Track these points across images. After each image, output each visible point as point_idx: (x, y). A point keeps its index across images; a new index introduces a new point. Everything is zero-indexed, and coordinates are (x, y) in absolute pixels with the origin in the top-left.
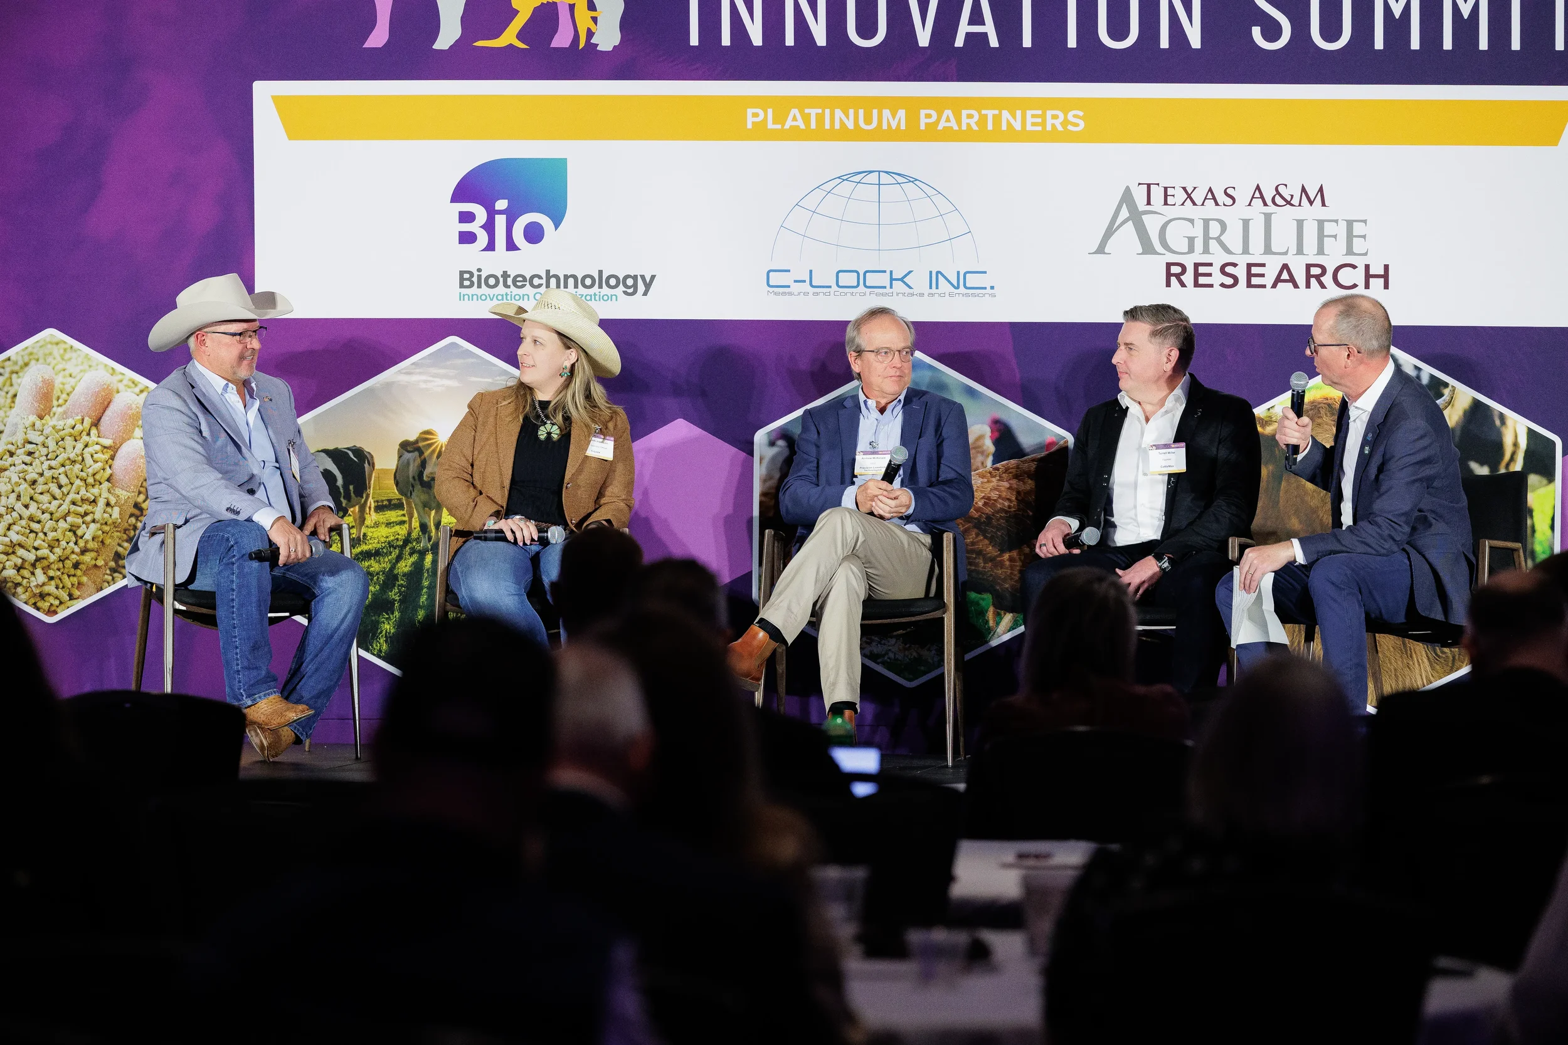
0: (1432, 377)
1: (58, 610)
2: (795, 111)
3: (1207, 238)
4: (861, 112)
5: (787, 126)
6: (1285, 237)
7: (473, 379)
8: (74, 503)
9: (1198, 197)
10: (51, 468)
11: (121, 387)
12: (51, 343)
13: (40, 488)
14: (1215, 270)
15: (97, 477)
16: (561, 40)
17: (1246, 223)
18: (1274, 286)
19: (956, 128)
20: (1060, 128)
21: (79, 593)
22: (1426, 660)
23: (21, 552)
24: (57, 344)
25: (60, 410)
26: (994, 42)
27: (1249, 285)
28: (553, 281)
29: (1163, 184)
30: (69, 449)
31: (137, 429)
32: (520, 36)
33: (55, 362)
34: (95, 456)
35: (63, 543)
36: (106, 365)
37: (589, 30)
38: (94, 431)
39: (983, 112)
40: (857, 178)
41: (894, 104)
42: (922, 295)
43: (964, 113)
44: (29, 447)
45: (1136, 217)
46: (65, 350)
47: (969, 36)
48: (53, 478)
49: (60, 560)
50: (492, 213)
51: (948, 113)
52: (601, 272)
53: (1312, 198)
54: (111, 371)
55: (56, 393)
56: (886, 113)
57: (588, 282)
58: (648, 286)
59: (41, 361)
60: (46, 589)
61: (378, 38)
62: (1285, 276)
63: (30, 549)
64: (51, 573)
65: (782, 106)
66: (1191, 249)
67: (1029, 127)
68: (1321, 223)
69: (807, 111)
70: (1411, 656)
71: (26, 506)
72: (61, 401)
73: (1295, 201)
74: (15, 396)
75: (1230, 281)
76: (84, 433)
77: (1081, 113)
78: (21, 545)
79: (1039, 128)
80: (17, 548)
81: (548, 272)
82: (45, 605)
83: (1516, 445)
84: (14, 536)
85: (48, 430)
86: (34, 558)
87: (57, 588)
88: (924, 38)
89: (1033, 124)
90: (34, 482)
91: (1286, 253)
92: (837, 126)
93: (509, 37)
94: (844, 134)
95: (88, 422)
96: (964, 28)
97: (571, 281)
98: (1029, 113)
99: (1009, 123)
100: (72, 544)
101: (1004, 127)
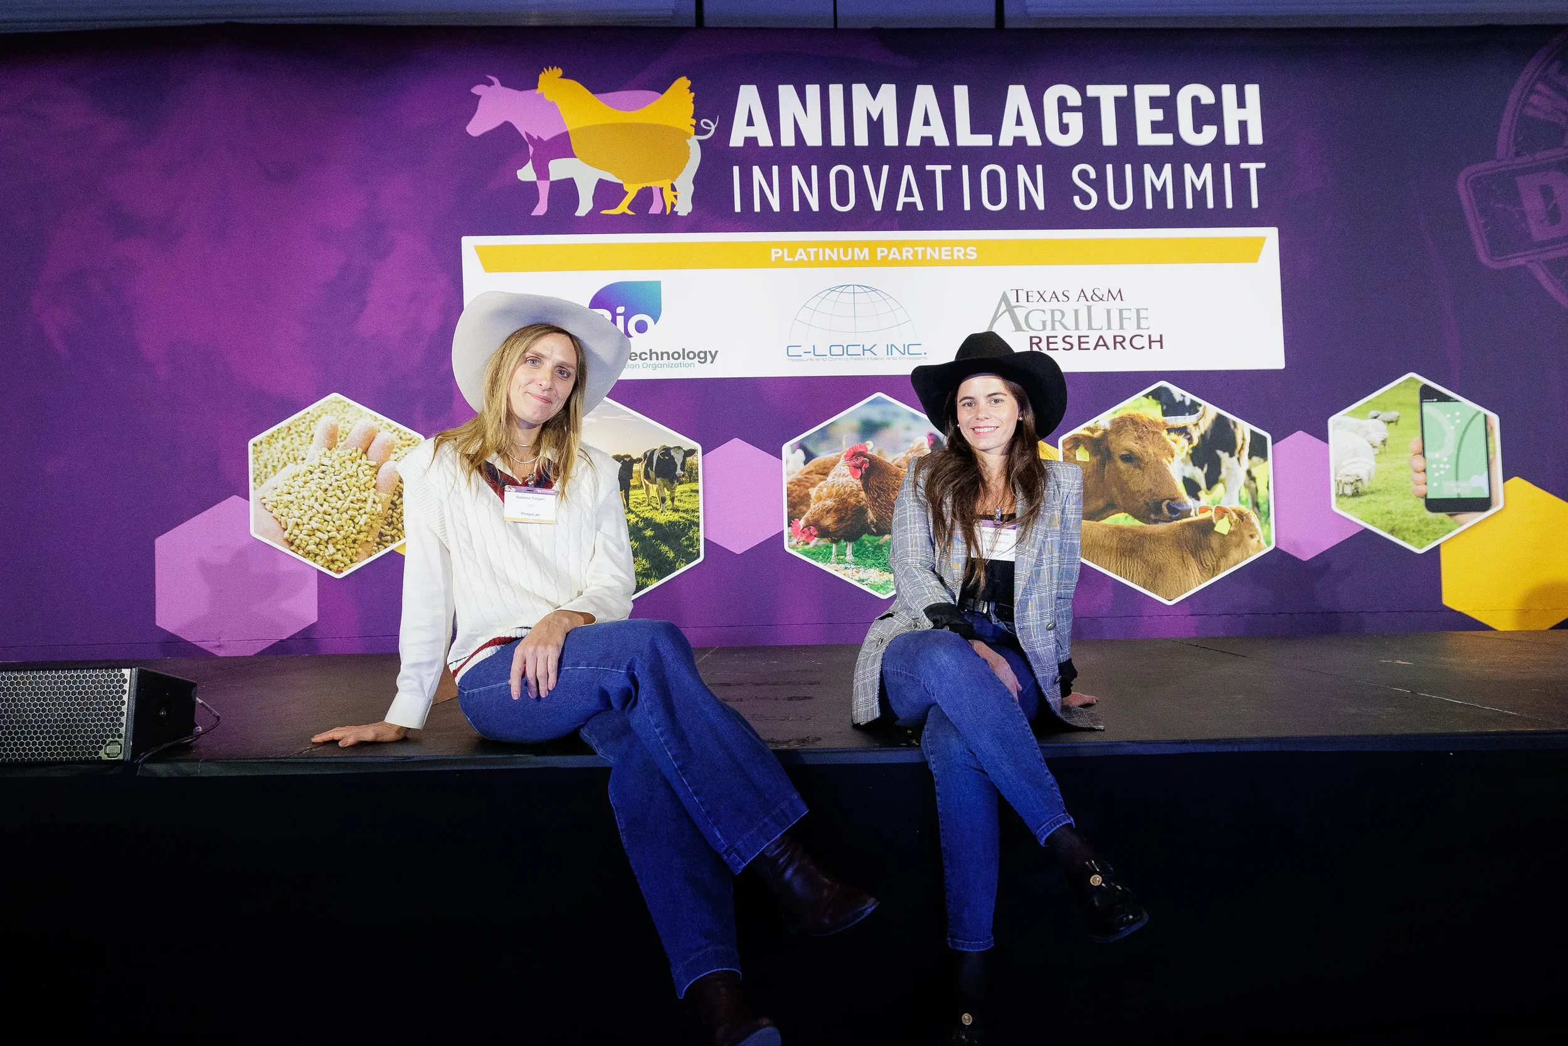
0: (1192, 401)
1: (343, 570)
2: (801, 250)
3: (1053, 322)
4: (841, 250)
5: (796, 259)
6: (1099, 320)
7: (605, 417)
8: (352, 502)
9: (1047, 297)
10: (337, 480)
11: (381, 428)
12: (335, 402)
13: (330, 493)
14: (1059, 340)
15: (367, 485)
16: (655, 209)
17: (1076, 311)
18: (1095, 349)
19: (899, 258)
20: (962, 258)
21: (357, 559)
22: (1197, 571)
23: (318, 534)
24: (339, 403)
25: (342, 444)
26: (920, 207)
27: (1080, 349)
28: (654, 356)
29: (1026, 290)
30: (348, 468)
31: (392, 454)
32: (629, 207)
33: (338, 414)
34: (365, 472)
35: (346, 528)
36: (371, 415)
37: (672, 203)
38: (364, 457)
39: (916, 249)
40: (840, 289)
41: (861, 245)
42: (882, 359)
43: (904, 249)
44: (323, 468)
45: (1010, 310)
46: (345, 407)
47: (905, 204)
48: (338, 487)
49: (344, 538)
50: (614, 316)
51: (894, 249)
52: (684, 350)
53: (1115, 297)
54: (374, 419)
55: (339, 433)
56: (857, 250)
57: (676, 356)
58: (713, 358)
59: (329, 414)
60: (335, 557)
61: (541, 209)
62: (1101, 342)
63: (324, 532)
64: (339, 547)
65: (793, 247)
66: (1044, 328)
67: (944, 257)
68: (1121, 311)
69: (808, 250)
70: (1188, 568)
71: (322, 505)
72: (342, 438)
73: (1105, 298)
74: (313, 436)
75: (1069, 346)
76: (358, 458)
77: (974, 249)
78: (318, 530)
79: (950, 258)
80: (316, 531)
81: (651, 350)
82: (335, 567)
83: (1244, 439)
84: (314, 524)
85: (334, 457)
86: (327, 537)
87: (342, 556)
88: (878, 205)
89: (946, 256)
90: (326, 490)
91: (1101, 329)
92: (827, 258)
93: (623, 208)
94: (831, 263)
95: (360, 450)
96: (902, 199)
97: (665, 356)
98: (943, 249)
99: (931, 255)
100: (351, 528)
101: (929, 257)
